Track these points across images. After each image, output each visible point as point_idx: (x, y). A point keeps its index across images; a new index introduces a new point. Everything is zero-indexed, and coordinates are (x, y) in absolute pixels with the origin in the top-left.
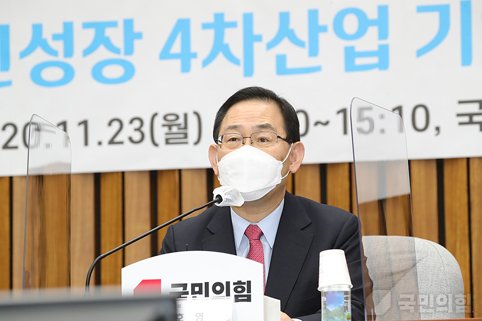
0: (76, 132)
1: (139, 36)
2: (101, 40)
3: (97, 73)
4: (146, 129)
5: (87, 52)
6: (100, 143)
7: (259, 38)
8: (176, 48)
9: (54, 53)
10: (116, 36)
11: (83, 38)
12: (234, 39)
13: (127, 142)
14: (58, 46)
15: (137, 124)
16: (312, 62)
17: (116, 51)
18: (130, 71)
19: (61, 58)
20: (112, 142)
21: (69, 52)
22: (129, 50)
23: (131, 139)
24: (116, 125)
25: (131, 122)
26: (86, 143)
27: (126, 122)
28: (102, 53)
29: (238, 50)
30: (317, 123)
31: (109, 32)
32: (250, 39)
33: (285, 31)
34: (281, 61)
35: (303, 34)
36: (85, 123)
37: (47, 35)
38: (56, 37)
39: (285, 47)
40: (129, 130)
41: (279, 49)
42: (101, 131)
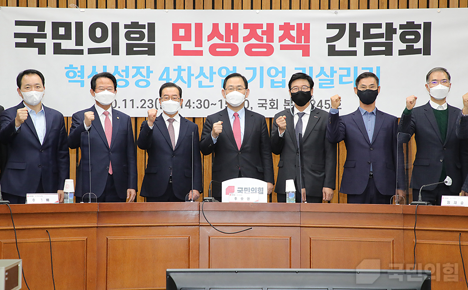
0: (129, 104)
1: (152, 72)
2: (138, 72)
3: (137, 84)
4: (154, 103)
5: (133, 77)
6: (138, 107)
7: (193, 75)
8: (165, 77)
9: (123, 76)
10: (144, 71)
11: (132, 72)
12: (184, 75)
13: (147, 107)
14: (124, 74)
15: (150, 102)
16: (211, 84)
17: (144, 77)
18: (148, 84)
19: (124, 78)
20: (141, 107)
21: (127, 76)
22: (148, 77)
23: (148, 106)
24: (143, 102)
25: (148, 101)
26: (133, 107)
27: (147, 101)
28: (139, 77)
29: (186, 79)
30: (211, 105)
31: (141, 70)
32: (190, 75)
33: (202, 73)
34: (200, 83)
35: (208, 75)
36: (133, 100)
37: (120, 70)
38: (123, 71)
39: (202, 78)
40: (148, 104)
41: (199, 79)
42: (138, 103)
